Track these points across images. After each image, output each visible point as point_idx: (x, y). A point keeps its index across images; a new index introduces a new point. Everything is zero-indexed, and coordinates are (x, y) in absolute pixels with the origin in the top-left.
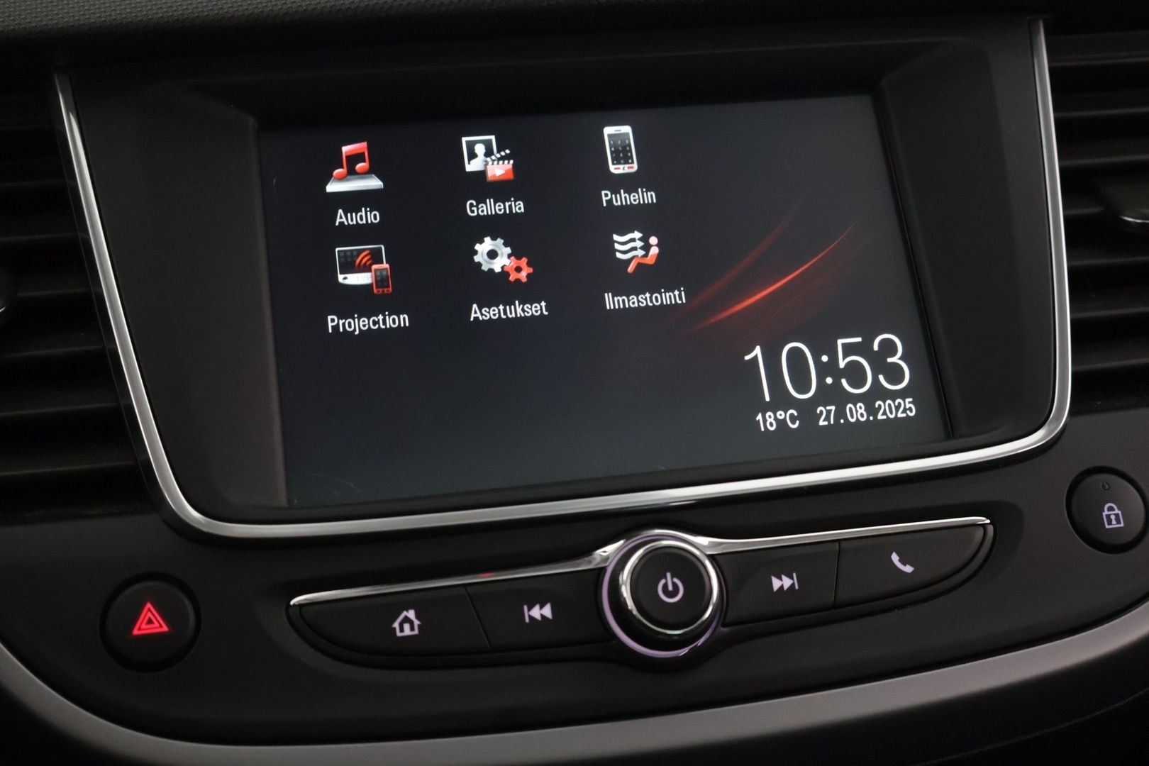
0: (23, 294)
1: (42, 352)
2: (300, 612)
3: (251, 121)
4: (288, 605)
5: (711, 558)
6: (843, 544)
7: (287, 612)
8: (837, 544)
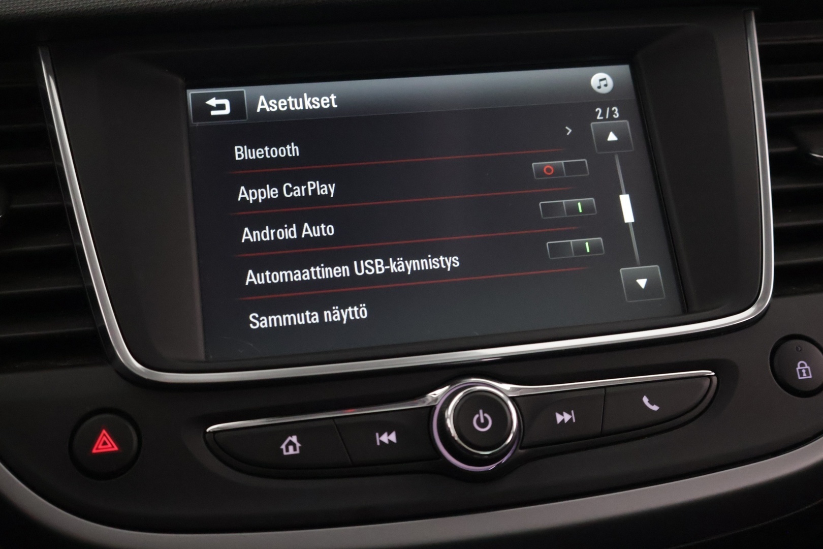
0: (15, 206)
2: (214, 437)
3: (180, 82)
4: (205, 432)
5: (512, 399)
6: (608, 389)
7: (204, 437)
8: (603, 390)
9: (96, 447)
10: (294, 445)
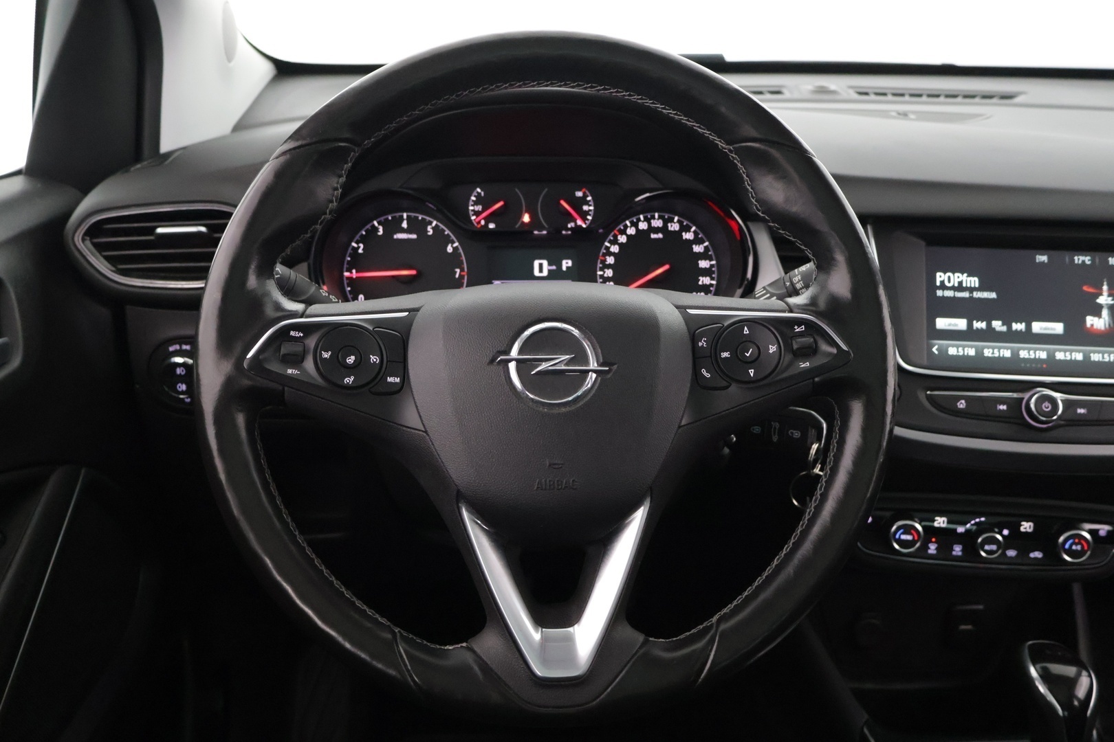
2: (930, 397)
3: (924, 244)
4: (927, 394)
5: (1060, 399)
6: (1103, 402)
8: (1101, 402)
10: (963, 404)
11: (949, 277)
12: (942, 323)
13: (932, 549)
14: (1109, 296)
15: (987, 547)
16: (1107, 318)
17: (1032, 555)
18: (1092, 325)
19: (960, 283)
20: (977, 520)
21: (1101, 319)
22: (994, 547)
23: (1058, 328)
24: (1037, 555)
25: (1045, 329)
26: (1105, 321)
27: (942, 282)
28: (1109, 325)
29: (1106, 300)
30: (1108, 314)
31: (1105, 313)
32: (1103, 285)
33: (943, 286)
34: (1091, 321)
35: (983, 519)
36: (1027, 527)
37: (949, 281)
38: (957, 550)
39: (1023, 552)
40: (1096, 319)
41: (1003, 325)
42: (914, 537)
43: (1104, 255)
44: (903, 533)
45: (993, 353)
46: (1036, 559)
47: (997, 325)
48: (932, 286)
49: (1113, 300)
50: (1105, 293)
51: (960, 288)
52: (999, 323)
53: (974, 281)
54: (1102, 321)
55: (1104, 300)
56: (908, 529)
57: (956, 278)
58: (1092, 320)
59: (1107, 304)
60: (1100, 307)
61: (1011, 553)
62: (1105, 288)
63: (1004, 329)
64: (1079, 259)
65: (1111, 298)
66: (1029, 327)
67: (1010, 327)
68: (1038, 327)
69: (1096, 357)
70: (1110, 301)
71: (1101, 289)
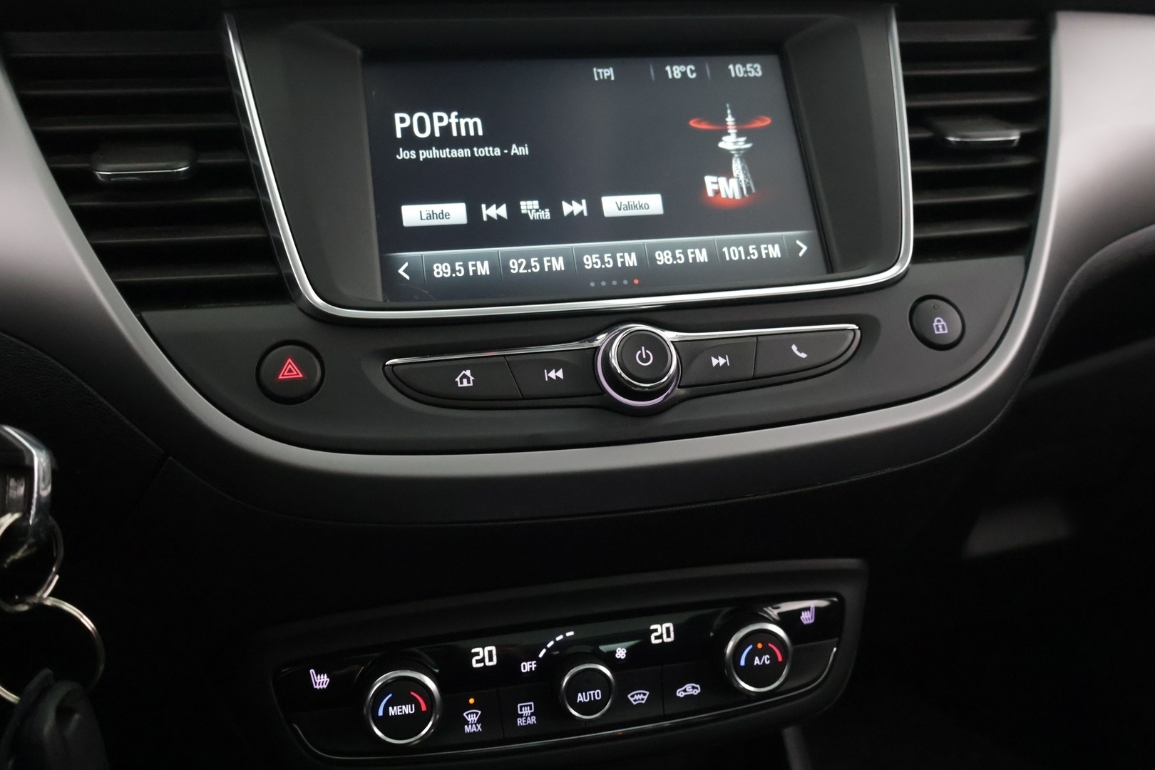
0: (200, 161)
1: (211, 199)
2: (393, 371)
3: (359, 52)
4: (384, 365)
5: (672, 342)
6: (760, 338)
7: (383, 369)
8: (755, 338)
9: (281, 374)
10: (468, 379)
11: (421, 120)
12: (412, 215)
13: (473, 722)
14: (739, 135)
15: (581, 698)
16: (742, 177)
17: (680, 693)
18: (717, 192)
19: (446, 130)
20: (559, 638)
21: (731, 180)
22: (596, 694)
23: (653, 204)
24: (691, 689)
25: (628, 207)
26: (739, 182)
27: (408, 131)
28: (749, 189)
29: (735, 143)
30: (743, 169)
31: (737, 166)
32: (726, 116)
33: (409, 140)
34: (711, 183)
35: (570, 634)
36: (662, 632)
37: (422, 129)
38: (526, 714)
39: (662, 690)
40: (722, 180)
41: (542, 207)
42: (418, 707)
43: (718, 60)
44: (391, 703)
45: (528, 266)
46: (689, 697)
47: (529, 207)
48: (384, 140)
49: (746, 142)
50: (732, 131)
51: (446, 138)
52: (535, 204)
53: (473, 125)
54: (733, 182)
55: (731, 142)
56: (402, 691)
57: (438, 121)
58: (717, 183)
59: (738, 150)
60: (727, 156)
61: (639, 697)
62: (730, 120)
63: (546, 214)
64: (675, 71)
65: (743, 139)
66: (595, 207)
67: (557, 211)
68: (612, 206)
69: (733, 253)
70: (742, 144)
71: (725, 123)
